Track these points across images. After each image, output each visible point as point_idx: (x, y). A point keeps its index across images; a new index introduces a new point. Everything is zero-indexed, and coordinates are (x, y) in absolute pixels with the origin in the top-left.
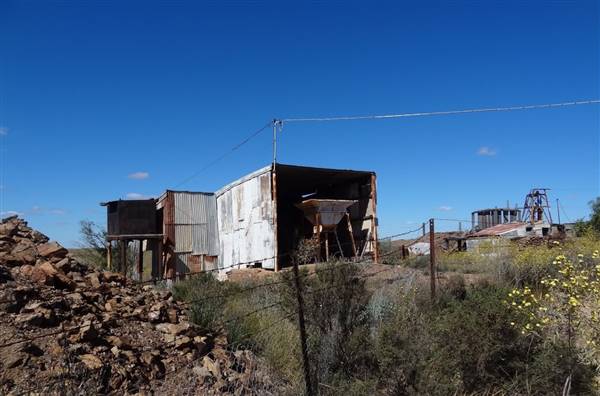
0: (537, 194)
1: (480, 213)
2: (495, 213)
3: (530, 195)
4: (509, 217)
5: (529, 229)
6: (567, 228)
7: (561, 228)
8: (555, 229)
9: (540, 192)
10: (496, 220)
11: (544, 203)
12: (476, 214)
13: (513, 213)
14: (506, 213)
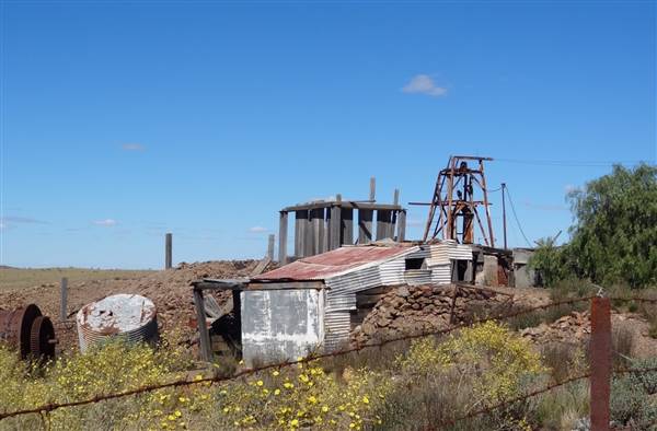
0: (463, 171)
1: (302, 213)
2: (335, 213)
3: (446, 173)
4: (373, 226)
5: (413, 264)
6: (519, 259)
7: (504, 258)
8: (491, 262)
9: (473, 165)
10: (336, 234)
11: (477, 195)
12: (292, 216)
13: (386, 215)
14: (365, 215)
